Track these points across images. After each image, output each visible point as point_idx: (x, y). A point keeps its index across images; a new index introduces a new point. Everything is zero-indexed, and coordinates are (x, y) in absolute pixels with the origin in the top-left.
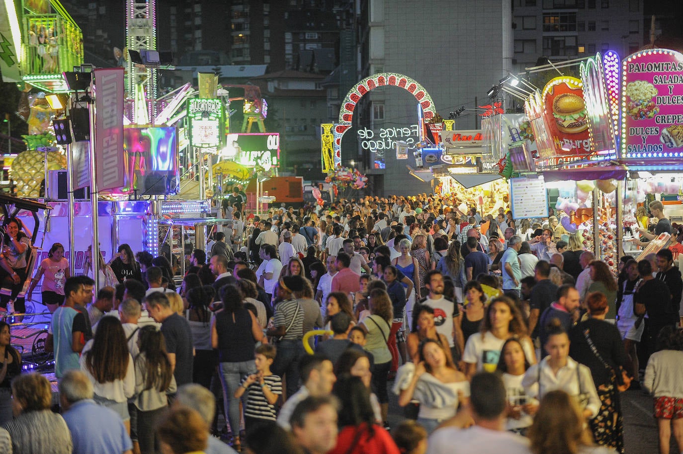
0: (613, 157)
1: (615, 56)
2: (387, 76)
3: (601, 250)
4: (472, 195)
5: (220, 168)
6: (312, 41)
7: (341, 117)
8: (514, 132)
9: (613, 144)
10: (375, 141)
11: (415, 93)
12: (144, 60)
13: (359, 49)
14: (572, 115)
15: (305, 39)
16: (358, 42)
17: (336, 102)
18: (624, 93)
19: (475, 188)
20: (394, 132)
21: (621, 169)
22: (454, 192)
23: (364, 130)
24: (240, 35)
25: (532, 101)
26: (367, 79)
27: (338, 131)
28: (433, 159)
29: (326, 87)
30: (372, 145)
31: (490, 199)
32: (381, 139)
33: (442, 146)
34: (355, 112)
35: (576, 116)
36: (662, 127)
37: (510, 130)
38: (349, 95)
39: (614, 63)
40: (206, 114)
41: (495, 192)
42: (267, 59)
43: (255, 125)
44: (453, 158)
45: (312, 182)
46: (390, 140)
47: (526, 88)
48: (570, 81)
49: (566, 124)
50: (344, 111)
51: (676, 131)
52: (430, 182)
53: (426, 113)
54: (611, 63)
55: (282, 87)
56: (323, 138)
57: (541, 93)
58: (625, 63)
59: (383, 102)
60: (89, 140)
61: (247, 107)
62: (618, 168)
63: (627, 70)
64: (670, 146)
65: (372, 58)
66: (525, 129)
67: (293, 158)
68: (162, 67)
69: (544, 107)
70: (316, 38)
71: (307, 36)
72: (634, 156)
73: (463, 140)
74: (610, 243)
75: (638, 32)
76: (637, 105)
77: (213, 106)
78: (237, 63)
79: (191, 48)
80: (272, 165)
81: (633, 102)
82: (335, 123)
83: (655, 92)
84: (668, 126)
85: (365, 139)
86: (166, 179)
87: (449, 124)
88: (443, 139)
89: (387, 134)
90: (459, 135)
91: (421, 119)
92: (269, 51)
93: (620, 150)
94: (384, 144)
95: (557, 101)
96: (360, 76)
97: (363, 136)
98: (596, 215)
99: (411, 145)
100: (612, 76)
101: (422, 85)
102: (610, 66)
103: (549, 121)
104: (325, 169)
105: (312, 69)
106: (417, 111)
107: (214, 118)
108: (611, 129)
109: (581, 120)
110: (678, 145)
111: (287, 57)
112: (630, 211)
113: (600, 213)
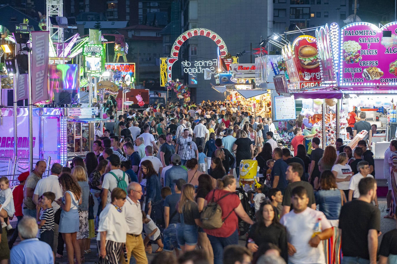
0: (335, 85)
1: (337, 26)
2: (199, 30)
3: (326, 139)
4: (249, 103)
5: (101, 84)
6: (154, 7)
7: (172, 54)
8: (274, 65)
9: (335, 77)
10: (192, 68)
11: (215, 40)
12: (58, 23)
13: (182, 13)
14: (310, 58)
15: (150, 6)
16: (182, 9)
17: (168, 44)
18: (342, 48)
19: (251, 98)
20: (203, 63)
21: (339, 92)
22: (239, 100)
23: (185, 62)
24: (112, 3)
25: (286, 49)
26: (187, 32)
27: (170, 62)
28: (226, 80)
29: (163, 35)
30: (190, 71)
31: (260, 105)
32: (195, 67)
33: (232, 73)
34: (180, 51)
35: (312, 59)
36: (363, 68)
37: (272, 64)
38: (176, 41)
39: (336, 30)
40: (94, 53)
41: (263, 101)
42: (128, 18)
43: (121, 58)
44: (238, 80)
45: (154, 92)
46: (200, 68)
47: (283, 41)
48: (309, 38)
49: (306, 63)
50: (174, 50)
51: (372, 70)
52: (224, 93)
53: (222, 52)
54: (334, 30)
55: (137, 35)
56: (161, 66)
57: (291, 44)
58: (342, 30)
59: (197, 45)
60: (28, 73)
61: (117, 47)
62: (337, 92)
63: (343, 34)
64: (368, 79)
65: (190, 19)
66: (281, 64)
67: (142, 77)
68: (69, 27)
69: (293, 53)
70: (157, 5)
71: (151, 4)
72: (347, 84)
73: (244, 69)
74: (332, 135)
75: (345, 6)
76: (349, 55)
77: (98, 49)
78: (110, 20)
79: (83, 11)
80: (131, 81)
81: (347, 53)
82: (168, 57)
83: (360, 47)
84: (367, 67)
85: (186, 67)
86: (71, 95)
87: (235, 59)
88: (233, 68)
89: (199, 64)
90: (242, 66)
91: (219, 56)
92: (129, 13)
93: (339, 80)
94: (197, 70)
95: (301, 50)
96: (183, 30)
97: (185, 65)
98: (324, 118)
99: (213, 71)
100: (335, 38)
101: (219, 36)
102: (334, 32)
103: (296, 61)
104: (162, 84)
105: (154, 24)
106: (216, 51)
107: (98, 56)
108: (334, 68)
109: (314, 61)
110: (372, 79)
111: (140, 16)
112: (344, 116)
113: (326, 117)
